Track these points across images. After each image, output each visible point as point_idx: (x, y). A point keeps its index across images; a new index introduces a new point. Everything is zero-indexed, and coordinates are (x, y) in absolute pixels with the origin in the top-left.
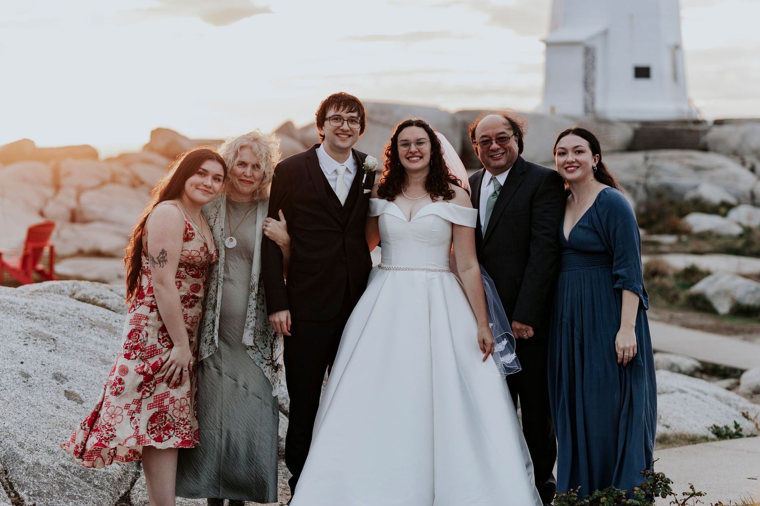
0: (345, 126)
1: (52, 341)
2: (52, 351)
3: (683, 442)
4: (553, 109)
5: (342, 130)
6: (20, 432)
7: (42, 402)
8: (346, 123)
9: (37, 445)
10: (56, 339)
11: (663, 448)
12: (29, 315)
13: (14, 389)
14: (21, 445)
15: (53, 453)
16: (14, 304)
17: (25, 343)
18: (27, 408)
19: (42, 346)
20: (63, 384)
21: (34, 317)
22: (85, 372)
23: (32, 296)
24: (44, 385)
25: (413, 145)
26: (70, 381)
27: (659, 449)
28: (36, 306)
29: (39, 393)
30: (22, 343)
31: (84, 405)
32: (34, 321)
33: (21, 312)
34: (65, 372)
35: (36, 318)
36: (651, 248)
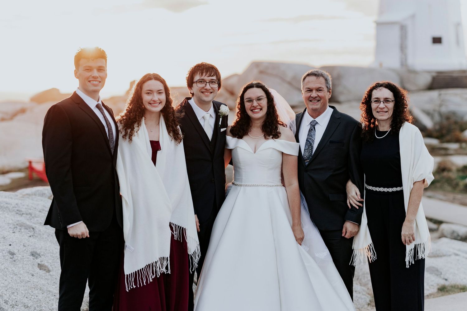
0: (208, 87)
1: (32, 229)
2: (32, 237)
3: (456, 290)
4: (381, 65)
5: (206, 89)
6: (6, 293)
7: (22, 272)
8: (208, 84)
9: (17, 301)
10: (35, 228)
11: (442, 295)
12: (18, 212)
13: (4, 263)
14: (6, 302)
15: (27, 307)
16: (9, 204)
17: (14, 231)
18: (12, 276)
19: (25, 233)
20: (37, 259)
21: (22, 213)
22: (52, 251)
23: (22, 198)
24: (24, 260)
25: (254, 101)
26: (42, 257)
27: (440, 296)
28: (24, 205)
29: (20, 265)
30: (11, 232)
31: (51, 273)
32: (21, 216)
33: (13, 210)
34: (39, 251)
35: (23, 214)
36: (442, 152)
